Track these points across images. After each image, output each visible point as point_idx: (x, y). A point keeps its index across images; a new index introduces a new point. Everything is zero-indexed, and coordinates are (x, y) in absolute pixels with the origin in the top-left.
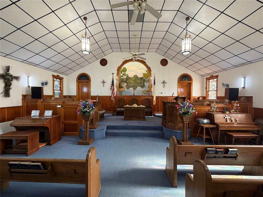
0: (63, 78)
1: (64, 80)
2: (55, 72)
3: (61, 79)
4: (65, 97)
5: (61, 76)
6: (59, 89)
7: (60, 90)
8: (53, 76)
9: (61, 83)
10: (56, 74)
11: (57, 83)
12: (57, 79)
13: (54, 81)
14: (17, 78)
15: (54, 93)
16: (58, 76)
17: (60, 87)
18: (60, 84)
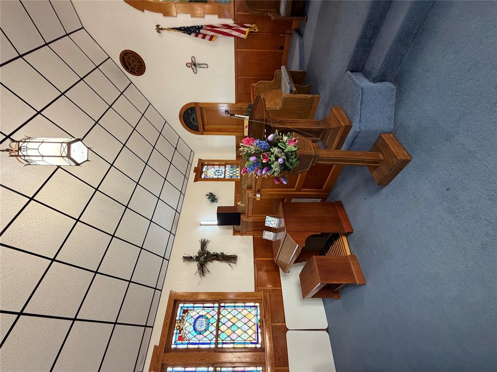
0: (199, 159)
1: (205, 157)
2: (187, 176)
3: (202, 164)
4: (238, 157)
5: (195, 164)
6: (222, 168)
7: (225, 165)
8: (196, 180)
9: (211, 163)
10: (193, 175)
11: (210, 172)
12: (202, 172)
13: (206, 179)
14: (204, 244)
15: (231, 179)
16: (196, 170)
17: (219, 165)
18: (214, 165)
